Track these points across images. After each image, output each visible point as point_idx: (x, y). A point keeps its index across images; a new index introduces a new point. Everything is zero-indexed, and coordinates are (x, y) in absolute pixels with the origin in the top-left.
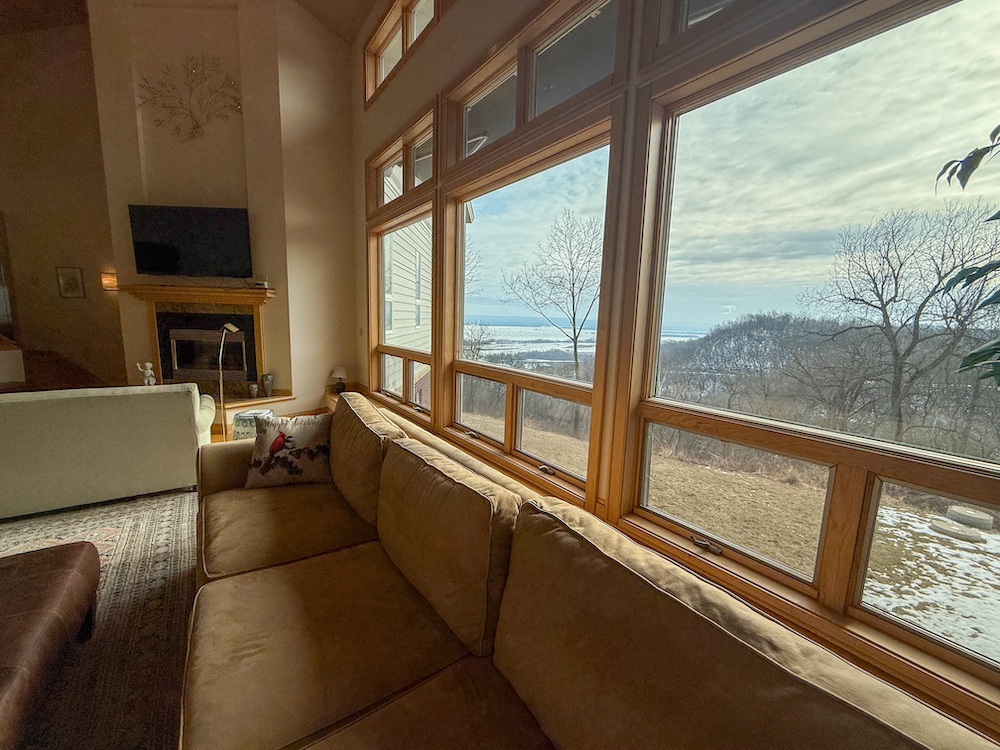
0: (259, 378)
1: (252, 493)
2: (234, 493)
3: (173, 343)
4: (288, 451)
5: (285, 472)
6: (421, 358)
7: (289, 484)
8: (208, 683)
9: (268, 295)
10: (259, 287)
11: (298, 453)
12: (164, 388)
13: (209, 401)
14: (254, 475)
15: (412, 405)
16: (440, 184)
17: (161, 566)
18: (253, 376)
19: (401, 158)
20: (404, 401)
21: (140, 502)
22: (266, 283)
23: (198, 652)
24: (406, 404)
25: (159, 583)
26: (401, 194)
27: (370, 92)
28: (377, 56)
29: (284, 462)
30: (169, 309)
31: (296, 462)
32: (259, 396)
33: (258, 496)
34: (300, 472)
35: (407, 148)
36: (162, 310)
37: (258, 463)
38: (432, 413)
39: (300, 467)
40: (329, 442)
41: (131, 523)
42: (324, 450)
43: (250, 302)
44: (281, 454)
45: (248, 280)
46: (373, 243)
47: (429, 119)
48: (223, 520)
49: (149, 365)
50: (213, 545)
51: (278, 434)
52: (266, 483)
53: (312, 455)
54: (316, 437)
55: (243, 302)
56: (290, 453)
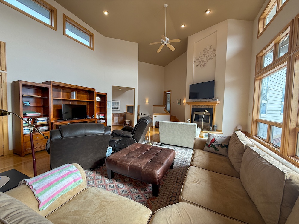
0: (213, 125)
1: (204, 152)
2: (201, 150)
3: (194, 115)
4: (215, 144)
5: (214, 149)
6: (278, 125)
7: (215, 153)
8: (188, 183)
9: (218, 103)
10: (216, 100)
11: (218, 145)
12: (191, 124)
13: (199, 128)
14: (206, 147)
15: (271, 143)
16: (292, 53)
17: (185, 162)
18: (211, 125)
19: (273, 50)
20: (267, 141)
21: (183, 148)
22: (217, 99)
23: (187, 177)
24: (268, 143)
25: (184, 165)
26: (272, 62)
27: (260, 31)
28: (264, 19)
29: (214, 146)
30: (194, 107)
31: (217, 147)
32: (212, 131)
33: (206, 153)
34: (218, 150)
35: (276, 45)
36: (193, 107)
37: (207, 145)
38: (281, 149)
39: (218, 149)
40: (228, 144)
41: (181, 152)
42: (227, 146)
43: (213, 105)
44: (213, 144)
45: (213, 99)
46: (257, 83)
47: (288, 30)
48: (197, 155)
49: (189, 120)
50: (194, 159)
51: (213, 138)
52: (209, 150)
53: (222, 147)
54: (224, 141)
55: (210, 105)
56: (216, 144)
